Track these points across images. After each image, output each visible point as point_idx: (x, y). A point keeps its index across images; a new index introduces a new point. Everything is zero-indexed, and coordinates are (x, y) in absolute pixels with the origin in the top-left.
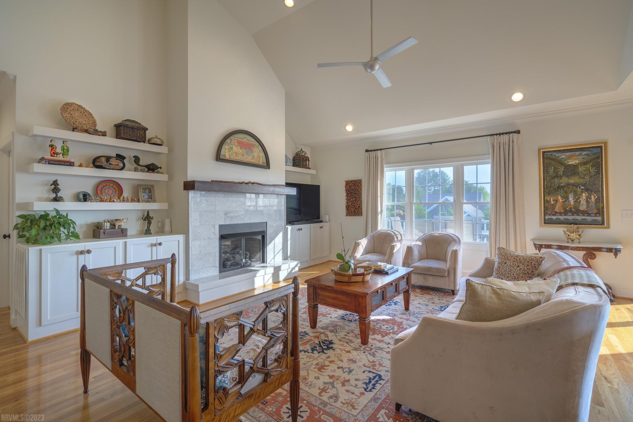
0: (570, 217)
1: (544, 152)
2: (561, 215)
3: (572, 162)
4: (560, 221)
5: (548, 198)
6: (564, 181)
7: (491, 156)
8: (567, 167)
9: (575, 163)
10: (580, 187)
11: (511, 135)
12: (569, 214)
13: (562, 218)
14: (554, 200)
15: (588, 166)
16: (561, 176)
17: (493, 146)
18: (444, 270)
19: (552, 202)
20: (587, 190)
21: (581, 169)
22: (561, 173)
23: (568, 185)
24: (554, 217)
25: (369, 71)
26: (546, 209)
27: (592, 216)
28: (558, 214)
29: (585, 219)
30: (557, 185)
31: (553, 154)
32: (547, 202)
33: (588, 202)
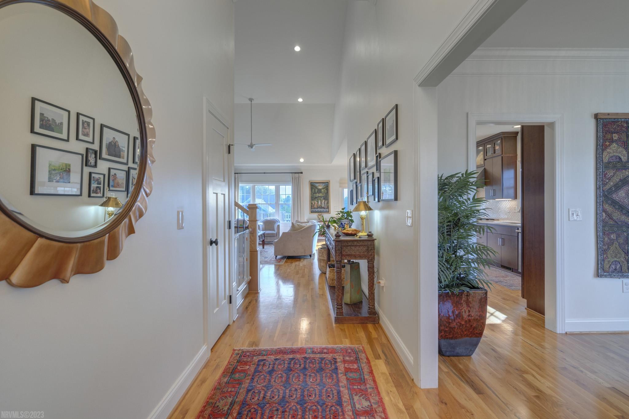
0: (319, 210)
1: (311, 183)
3: (320, 188)
5: (312, 202)
6: (317, 195)
7: (292, 182)
8: (318, 189)
10: (322, 198)
11: (299, 174)
12: (319, 208)
13: (317, 210)
14: (314, 203)
15: (325, 189)
17: (293, 178)
18: (274, 233)
20: (324, 199)
21: (323, 190)
22: (316, 192)
23: (319, 196)
24: (314, 210)
25: (250, 148)
26: (311, 206)
27: (326, 209)
29: (323, 210)
30: (315, 196)
31: (314, 183)
32: (312, 203)
33: (324, 203)
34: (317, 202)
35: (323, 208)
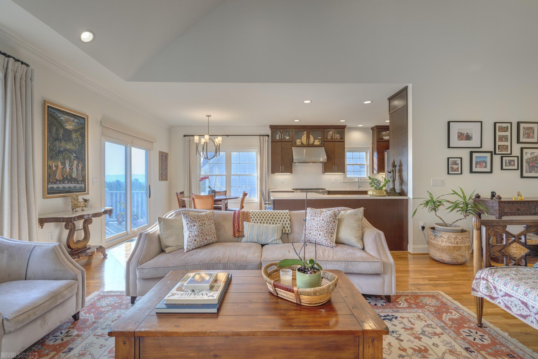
0: (67, 185)
1: (48, 107)
2: (60, 183)
3: (69, 127)
4: (59, 189)
5: (50, 163)
8: (65, 131)
9: (71, 128)
10: (73, 155)
12: (66, 182)
13: (61, 186)
14: (55, 166)
15: (78, 134)
16: (61, 140)
19: (54, 169)
20: (77, 158)
21: (74, 136)
22: (61, 136)
23: (66, 150)
24: (55, 186)
26: (49, 175)
27: (79, 184)
28: (58, 182)
29: (75, 187)
30: (58, 148)
31: (56, 111)
32: (50, 167)
33: (77, 170)
34: (62, 163)
35: (75, 181)
